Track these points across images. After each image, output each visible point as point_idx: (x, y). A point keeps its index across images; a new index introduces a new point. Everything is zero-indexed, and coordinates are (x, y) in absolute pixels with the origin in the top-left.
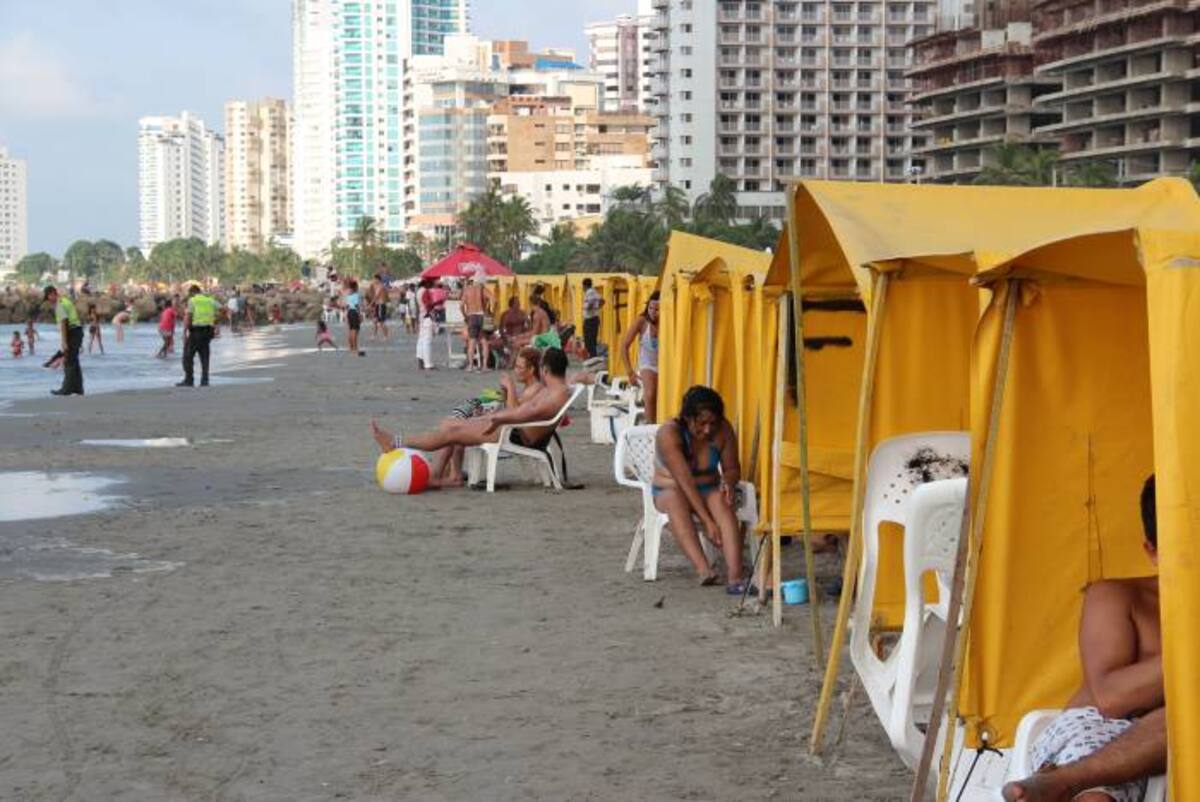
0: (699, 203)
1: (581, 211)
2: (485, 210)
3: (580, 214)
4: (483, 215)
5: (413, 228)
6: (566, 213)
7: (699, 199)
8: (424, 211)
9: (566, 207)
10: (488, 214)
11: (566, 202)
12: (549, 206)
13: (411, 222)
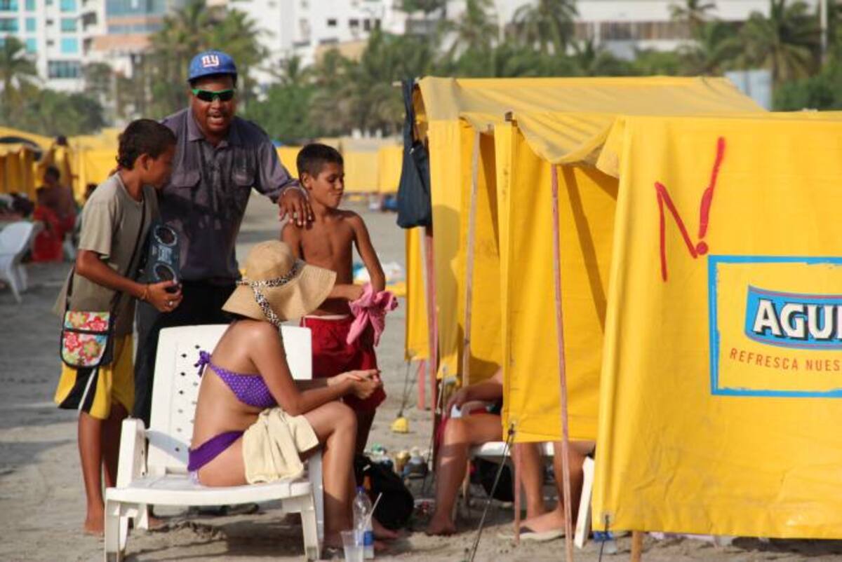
0: (519, 19)
1: (355, 29)
2: (186, 31)
3: (354, 34)
4: (182, 39)
5: (96, 56)
6: (330, 33)
7: (517, 12)
8: (112, 28)
9: (332, 23)
10: (192, 38)
11: (332, 16)
12: (303, 22)
13: (93, 45)
